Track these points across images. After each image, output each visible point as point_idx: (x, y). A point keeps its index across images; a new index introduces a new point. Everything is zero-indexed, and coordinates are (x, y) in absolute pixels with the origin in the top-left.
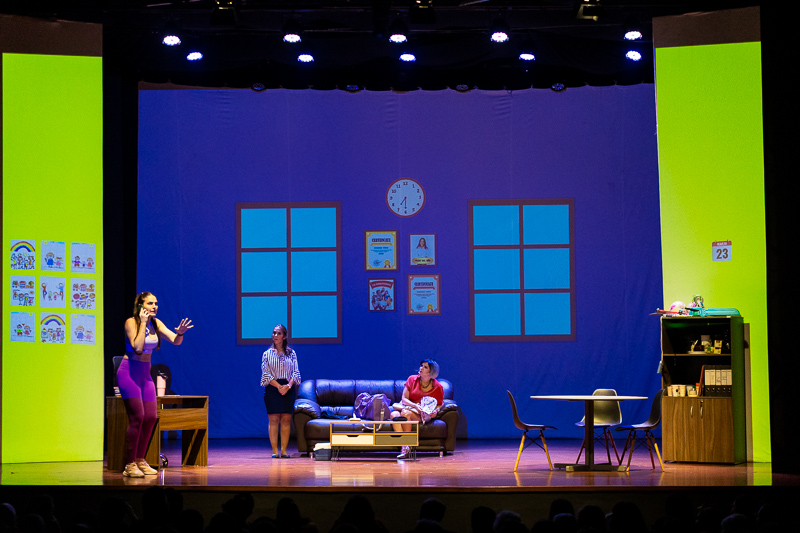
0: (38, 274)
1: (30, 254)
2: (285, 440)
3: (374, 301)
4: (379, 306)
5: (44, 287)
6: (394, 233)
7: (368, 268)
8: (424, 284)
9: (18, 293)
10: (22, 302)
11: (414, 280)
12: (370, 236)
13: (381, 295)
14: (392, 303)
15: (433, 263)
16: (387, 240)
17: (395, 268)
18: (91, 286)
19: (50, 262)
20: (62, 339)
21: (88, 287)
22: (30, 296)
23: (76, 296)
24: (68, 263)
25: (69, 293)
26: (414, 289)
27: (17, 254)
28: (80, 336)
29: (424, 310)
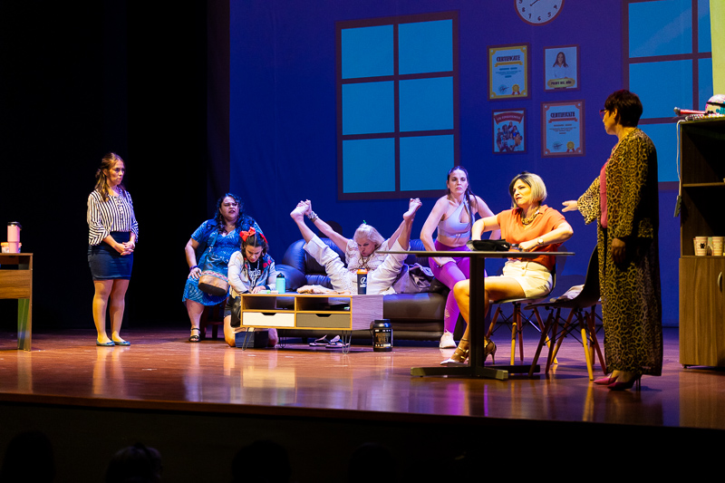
2: (118, 320)
3: (499, 141)
4: (505, 146)
6: (525, 48)
7: (492, 97)
8: (563, 114)
11: (550, 110)
12: (495, 53)
13: (508, 131)
14: (522, 142)
15: (575, 86)
16: (516, 58)
17: (525, 94)
26: (550, 121)
29: (563, 150)
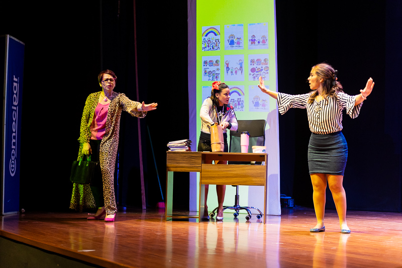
0: (223, 54)
1: (217, 37)
5: (228, 64)
9: (208, 70)
10: (211, 78)
18: (265, 60)
19: (232, 43)
20: (242, 107)
21: (263, 61)
22: (217, 72)
23: (253, 70)
24: (246, 42)
25: (247, 67)
27: (206, 38)
28: (257, 104)
